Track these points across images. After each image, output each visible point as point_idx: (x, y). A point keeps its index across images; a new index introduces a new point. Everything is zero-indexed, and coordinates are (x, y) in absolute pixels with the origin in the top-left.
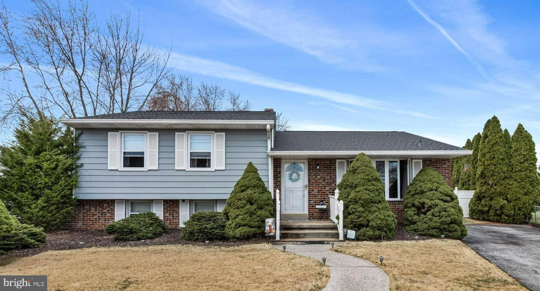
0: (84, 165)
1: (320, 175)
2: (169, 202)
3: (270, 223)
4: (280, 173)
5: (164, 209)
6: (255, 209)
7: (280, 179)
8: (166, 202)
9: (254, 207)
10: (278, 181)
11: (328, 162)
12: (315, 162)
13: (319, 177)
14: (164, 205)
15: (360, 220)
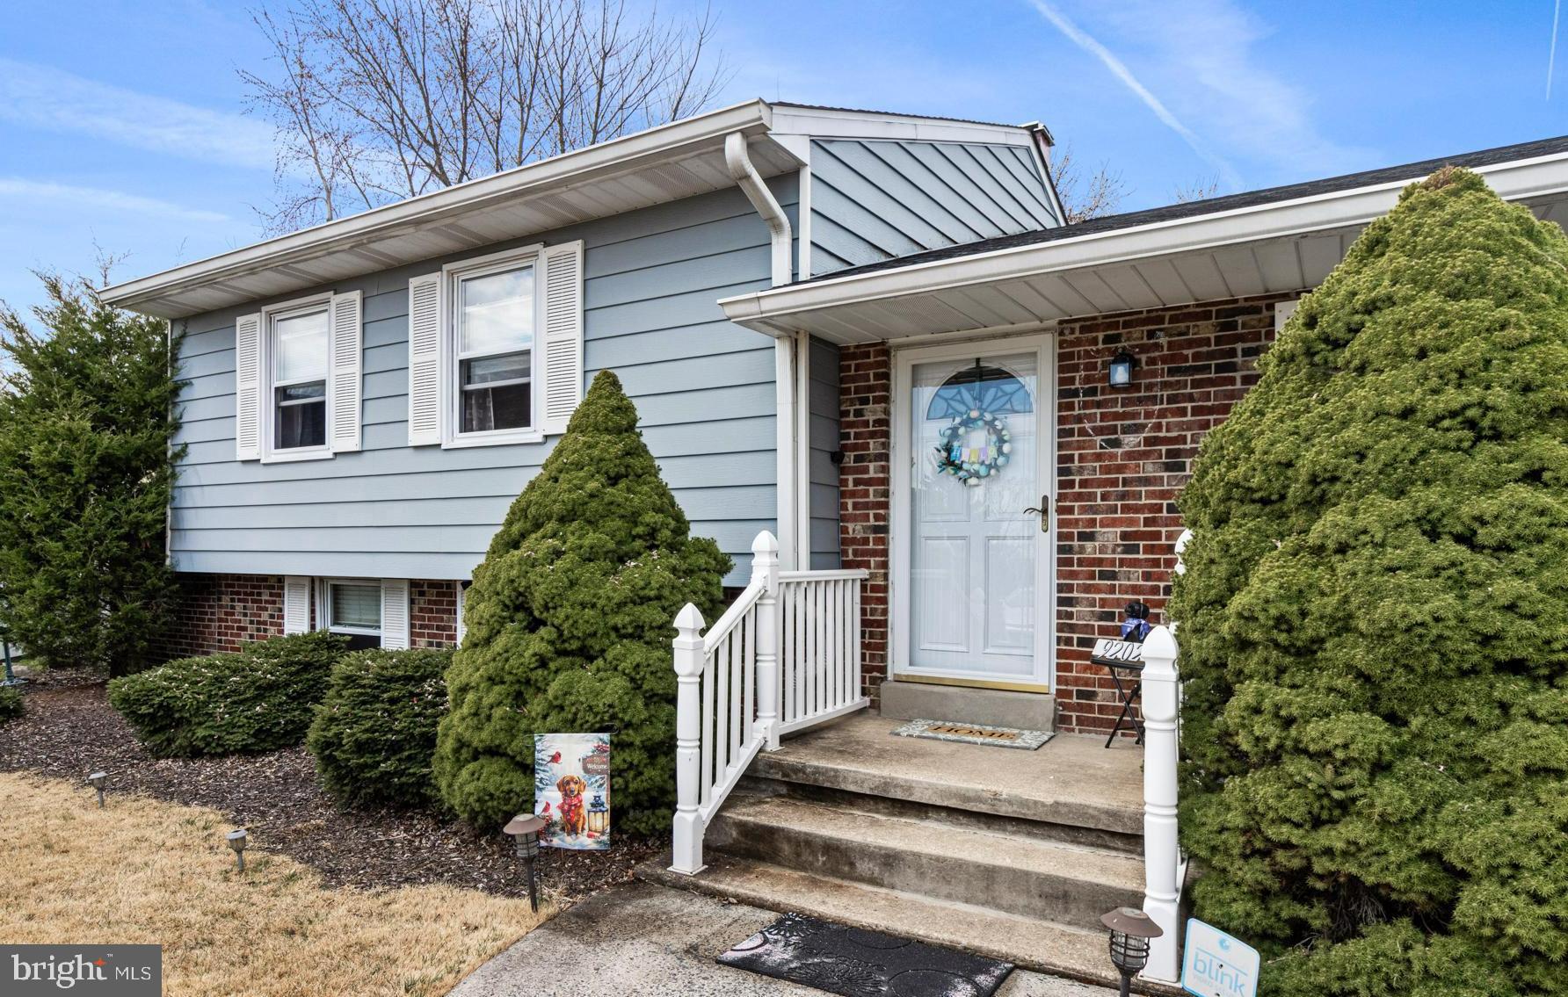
0: (191, 448)
1: (1138, 429)
2: (425, 588)
3: (570, 766)
4: (886, 435)
5: (412, 617)
6: (543, 662)
7: (886, 469)
8: (417, 587)
9: (537, 643)
10: (869, 482)
11: (1207, 330)
12: (1107, 340)
13: (1131, 441)
14: (412, 602)
15: (1334, 837)
